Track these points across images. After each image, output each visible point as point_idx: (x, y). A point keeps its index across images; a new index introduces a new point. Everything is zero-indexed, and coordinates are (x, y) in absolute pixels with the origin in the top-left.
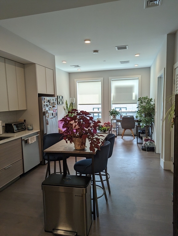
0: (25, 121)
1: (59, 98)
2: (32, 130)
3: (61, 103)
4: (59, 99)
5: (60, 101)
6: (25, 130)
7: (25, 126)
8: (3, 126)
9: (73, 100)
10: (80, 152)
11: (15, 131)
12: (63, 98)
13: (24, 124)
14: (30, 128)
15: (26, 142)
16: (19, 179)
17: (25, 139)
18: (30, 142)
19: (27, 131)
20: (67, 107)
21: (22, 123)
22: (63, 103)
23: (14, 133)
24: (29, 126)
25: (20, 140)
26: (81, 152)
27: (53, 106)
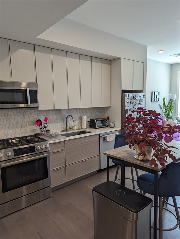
0: (108, 117)
1: (154, 94)
2: (114, 127)
3: (155, 100)
4: (153, 96)
5: (155, 97)
6: (107, 127)
7: (107, 123)
8: (88, 121)
9: (172, 96)
10: (139, 163)
11: (97, 127)
12: (159, 94)
13: (106, 121)
14: (112, 125)
15: (105, 139)
16: (95, 174)
17: (103, 136)
18: (108, 139)
19: (109, 128)
20: (164, 105)
21: (105, 120)
22: (159, 100)
23: (96, 128)
24: (111, 124)
25: (98, 136)
26: (141, 164)
27: (139, 104)
